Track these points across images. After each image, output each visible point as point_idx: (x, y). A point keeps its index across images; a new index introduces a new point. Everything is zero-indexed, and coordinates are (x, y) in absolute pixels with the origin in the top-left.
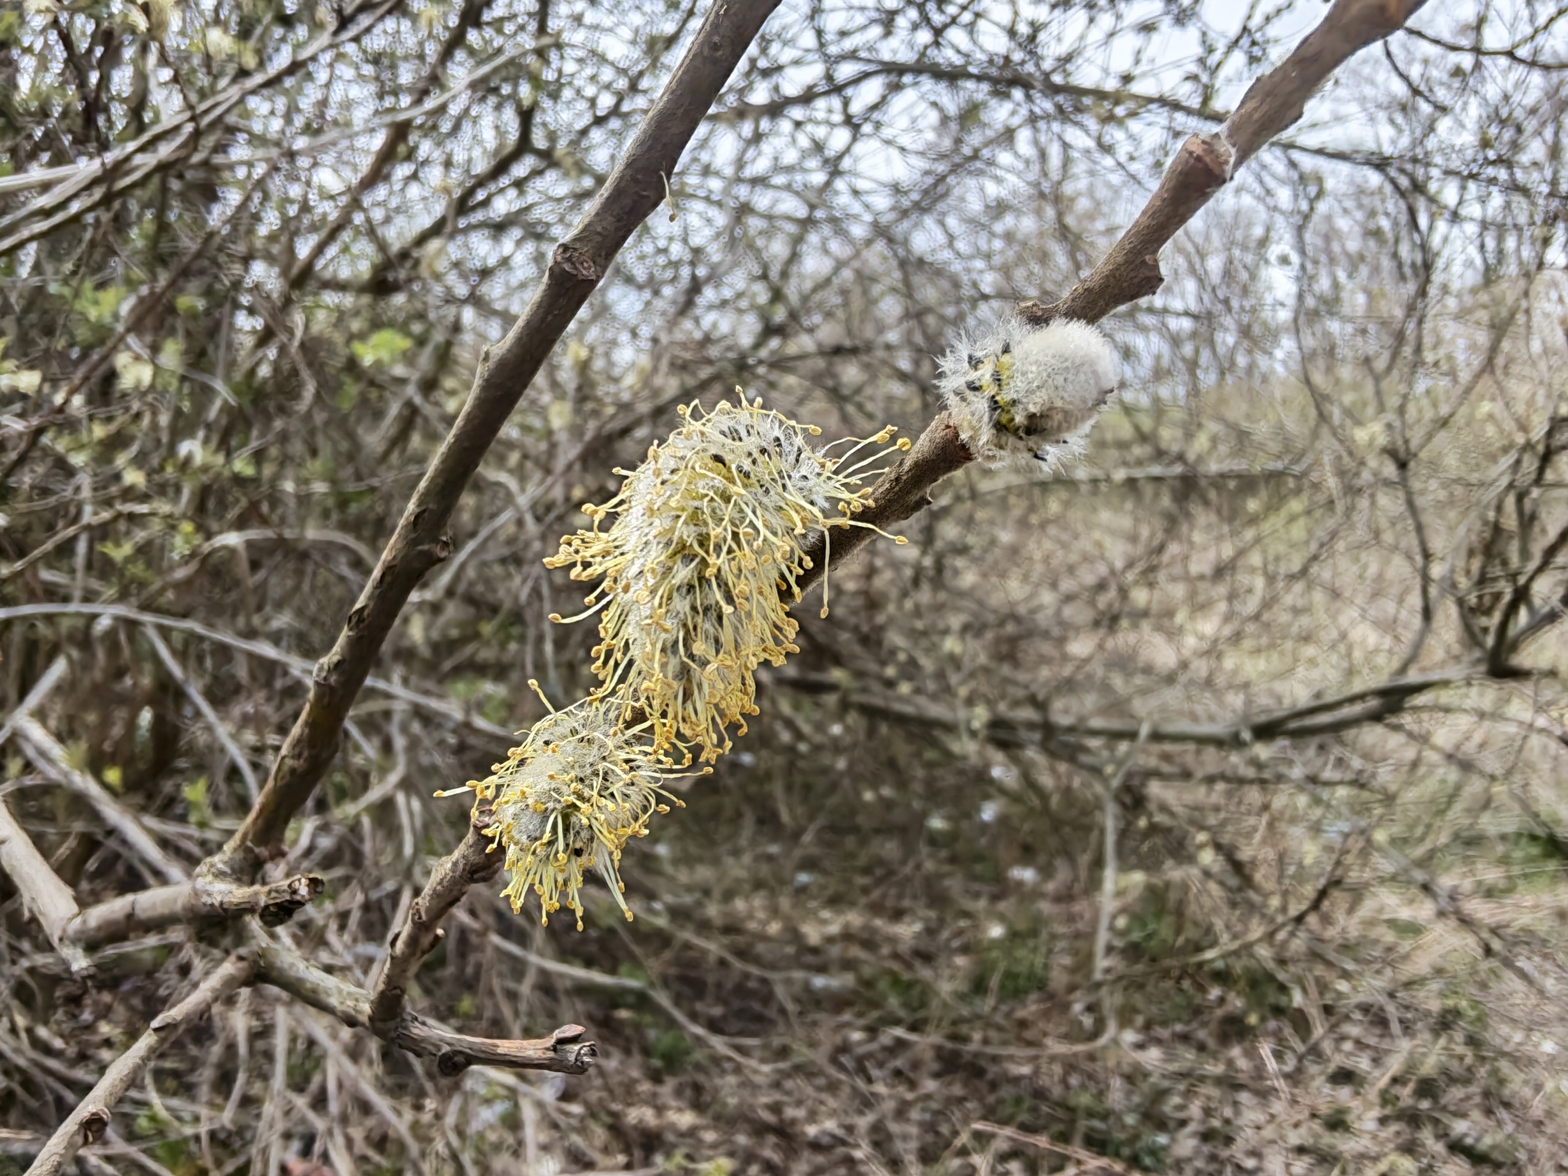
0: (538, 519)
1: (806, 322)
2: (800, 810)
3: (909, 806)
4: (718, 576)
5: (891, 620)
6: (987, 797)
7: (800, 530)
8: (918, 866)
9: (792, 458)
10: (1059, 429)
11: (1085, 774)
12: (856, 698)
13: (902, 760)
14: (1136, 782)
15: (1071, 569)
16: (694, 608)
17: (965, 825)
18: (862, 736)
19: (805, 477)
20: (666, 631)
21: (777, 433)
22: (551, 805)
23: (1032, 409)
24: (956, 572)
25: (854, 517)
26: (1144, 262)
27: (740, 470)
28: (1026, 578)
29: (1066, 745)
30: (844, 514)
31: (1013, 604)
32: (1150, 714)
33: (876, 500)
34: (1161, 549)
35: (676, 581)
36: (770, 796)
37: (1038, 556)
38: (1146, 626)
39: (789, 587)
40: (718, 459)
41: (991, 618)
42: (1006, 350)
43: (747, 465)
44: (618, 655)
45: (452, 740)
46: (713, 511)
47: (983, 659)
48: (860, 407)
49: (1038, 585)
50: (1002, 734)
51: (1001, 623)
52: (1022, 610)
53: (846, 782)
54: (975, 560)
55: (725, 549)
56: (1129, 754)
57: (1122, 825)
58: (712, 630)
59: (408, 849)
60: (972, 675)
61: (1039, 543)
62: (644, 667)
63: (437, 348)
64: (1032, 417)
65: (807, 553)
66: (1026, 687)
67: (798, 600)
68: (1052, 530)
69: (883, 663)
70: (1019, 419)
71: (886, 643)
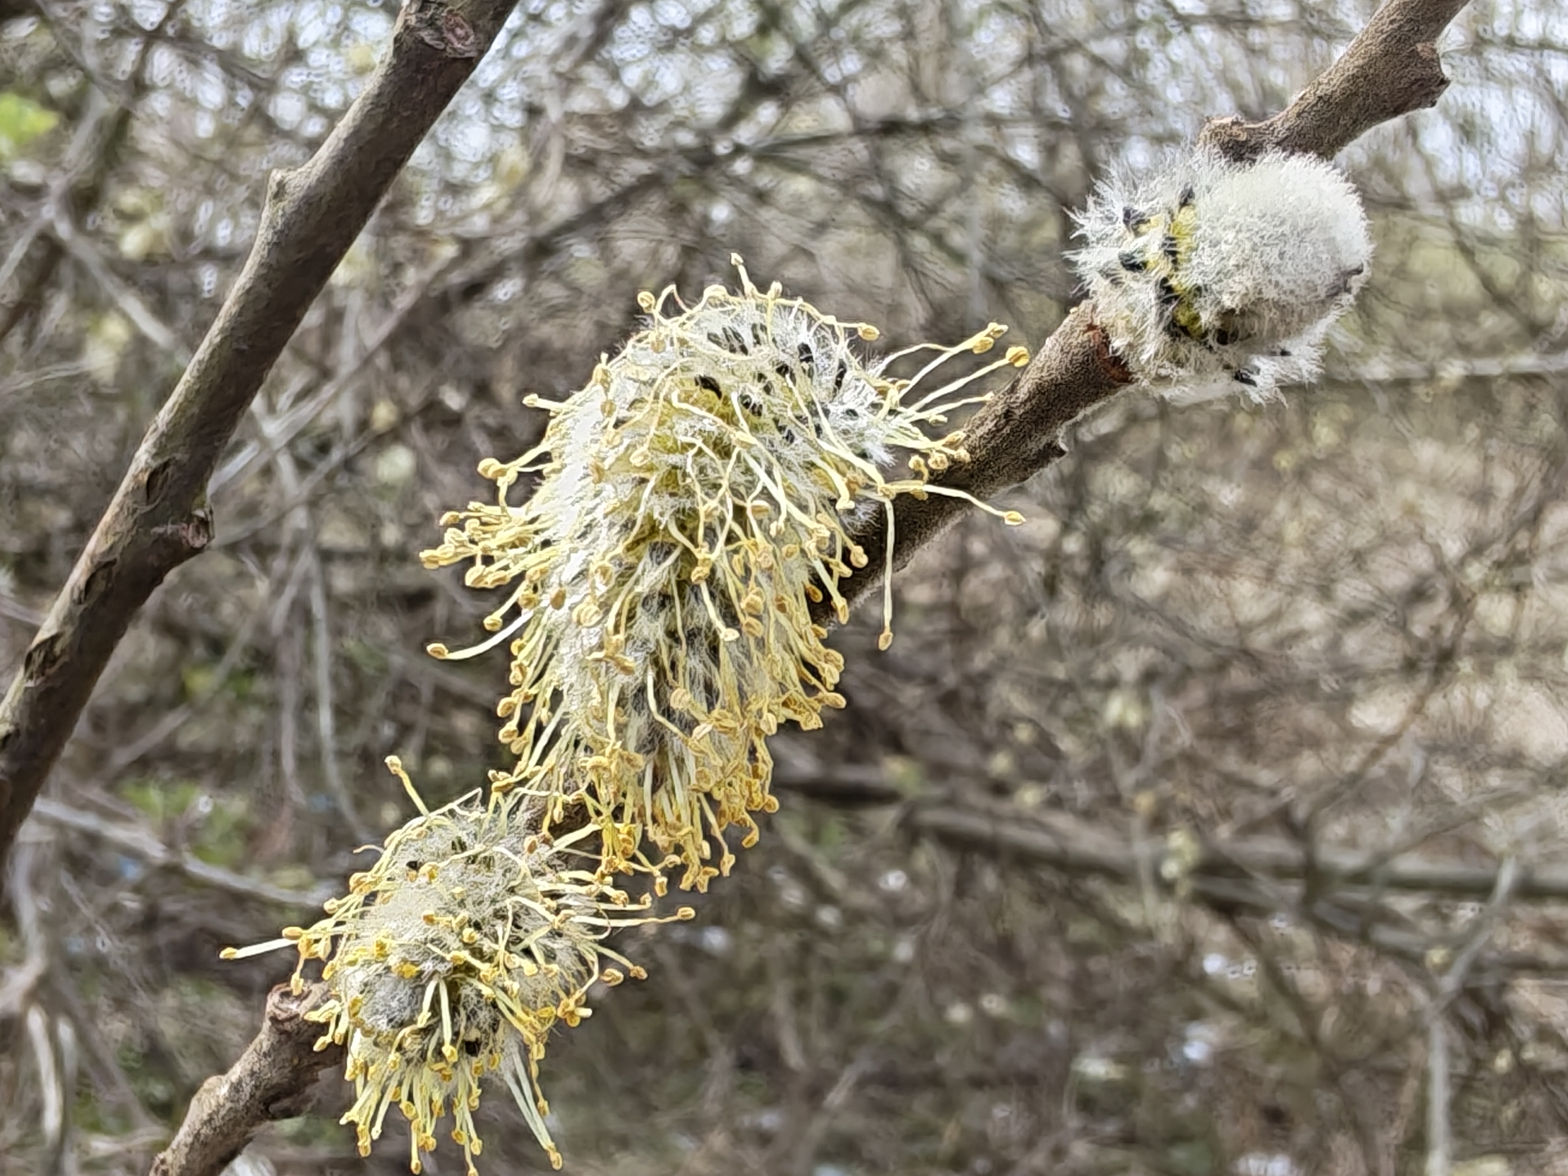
0: (303, 466)
1: (832, 73)
2: (823, 1042)
3: (1039, 1033)
4: (711, 579)
5: (1002, 662)
6: (1196, 1015)
7: (845, 503)
8: (1059, 1153)
9: (829, 379)
10: (1274, 335)
11: (1392, 967)
12: (931, 817)
13: (1026, 945)
14: (1488, 981)
15: (1359, 558)
16: (672, 634)
17: (1152, 1068)
18: (945, 893)
19: (852, 413)
20: (627, 670)
21: (806, 337)
22: (428, 966)
23: (1228, 302)
24: (1131, 567)
25: (936, 478)
26: (1414, 54)
27: (746, 403)
28: (1270, 574)
29: (1352, 909)
30: (918, 475)
31: (1244, 629)
32: (1518, 844)
33: (971, 451)
34: (1534, 520)
35: (642, 588)
36: (763, 1014)
37: (1293, 531)
38: (1506, 669)
39: (828, 597)
40: (707, 383)
41: (1200, 657)
42: (1187, 199)
43: (756, 395)
44: (541, 712)
45: (132, 903)
46: (702, 470)
47: (1185, 738)
48: (938, 239)
49: (1294, 591)
50: (1224, 888)
51: (1221, 667)
52: (1260, 641)
53: (916, 985)
54: (1166, 542)
55: (722, 537)
56: (1477, 926)
57: (1463, 1068)
58: (700, 669)
59: (52, 1120)
60: (1166, 768)
61: (1296, 505)
62: (587, 732)
63: (100, 126)
64: (1227, 314)
65: (858, 541)
66: (1273, 793)
67: (843, 617)
68: (1323, 482)
69: (987, 748)
70: (1207, 318)
71: (993, 709)
